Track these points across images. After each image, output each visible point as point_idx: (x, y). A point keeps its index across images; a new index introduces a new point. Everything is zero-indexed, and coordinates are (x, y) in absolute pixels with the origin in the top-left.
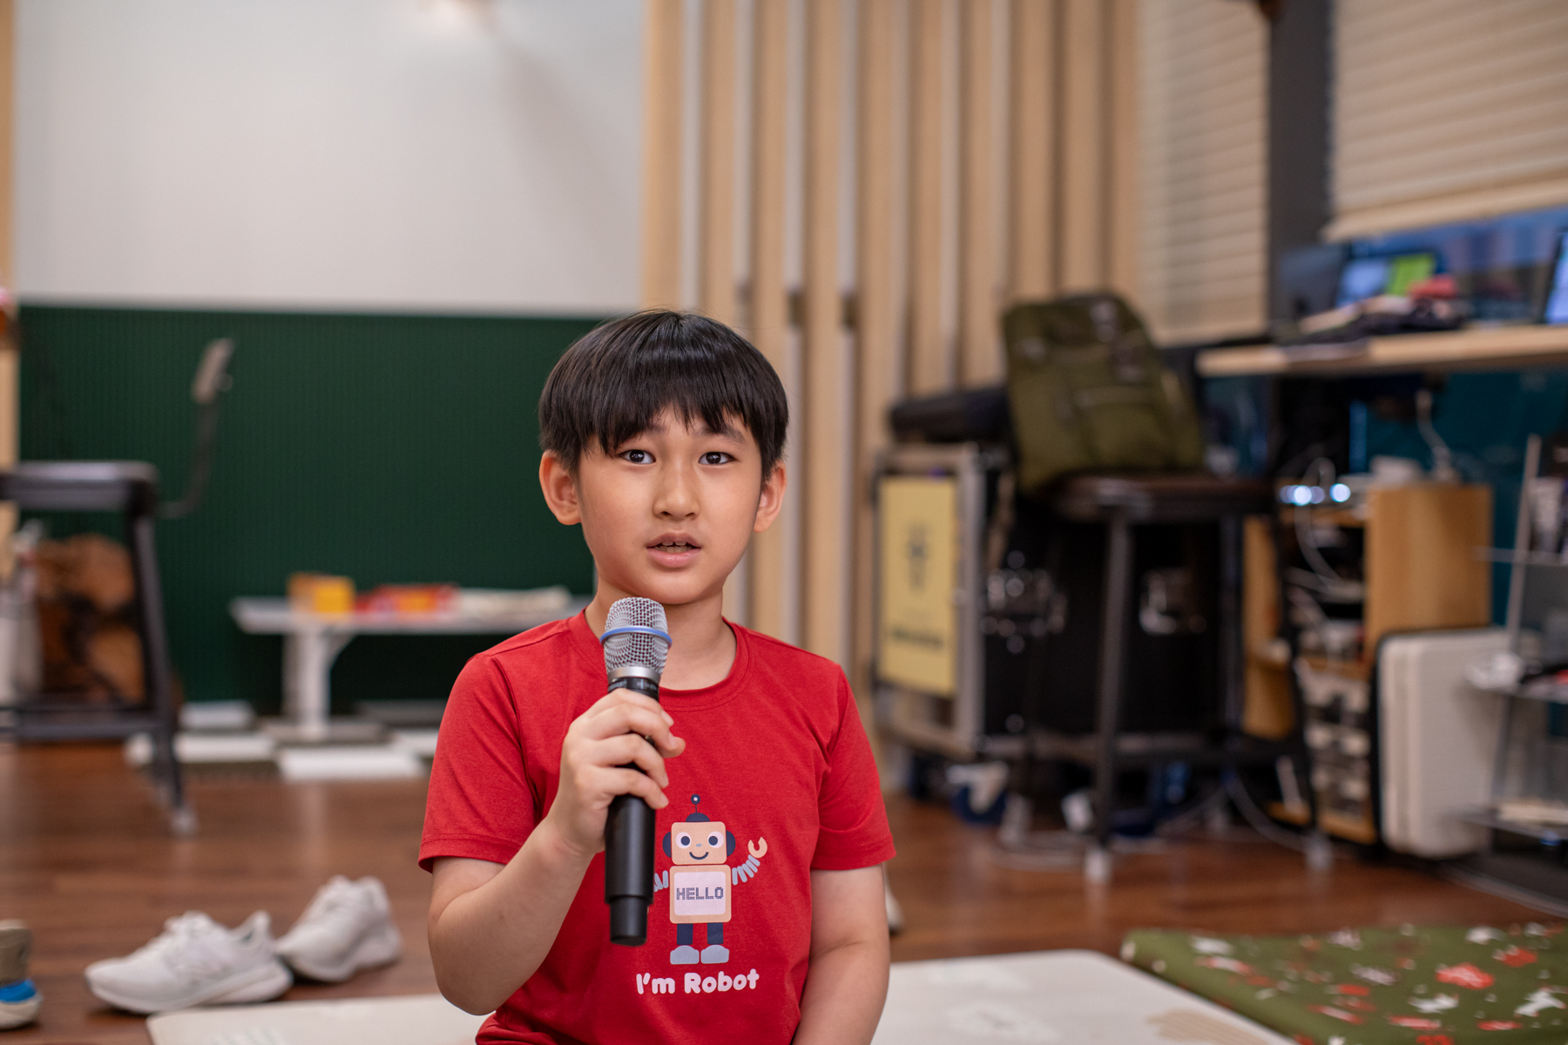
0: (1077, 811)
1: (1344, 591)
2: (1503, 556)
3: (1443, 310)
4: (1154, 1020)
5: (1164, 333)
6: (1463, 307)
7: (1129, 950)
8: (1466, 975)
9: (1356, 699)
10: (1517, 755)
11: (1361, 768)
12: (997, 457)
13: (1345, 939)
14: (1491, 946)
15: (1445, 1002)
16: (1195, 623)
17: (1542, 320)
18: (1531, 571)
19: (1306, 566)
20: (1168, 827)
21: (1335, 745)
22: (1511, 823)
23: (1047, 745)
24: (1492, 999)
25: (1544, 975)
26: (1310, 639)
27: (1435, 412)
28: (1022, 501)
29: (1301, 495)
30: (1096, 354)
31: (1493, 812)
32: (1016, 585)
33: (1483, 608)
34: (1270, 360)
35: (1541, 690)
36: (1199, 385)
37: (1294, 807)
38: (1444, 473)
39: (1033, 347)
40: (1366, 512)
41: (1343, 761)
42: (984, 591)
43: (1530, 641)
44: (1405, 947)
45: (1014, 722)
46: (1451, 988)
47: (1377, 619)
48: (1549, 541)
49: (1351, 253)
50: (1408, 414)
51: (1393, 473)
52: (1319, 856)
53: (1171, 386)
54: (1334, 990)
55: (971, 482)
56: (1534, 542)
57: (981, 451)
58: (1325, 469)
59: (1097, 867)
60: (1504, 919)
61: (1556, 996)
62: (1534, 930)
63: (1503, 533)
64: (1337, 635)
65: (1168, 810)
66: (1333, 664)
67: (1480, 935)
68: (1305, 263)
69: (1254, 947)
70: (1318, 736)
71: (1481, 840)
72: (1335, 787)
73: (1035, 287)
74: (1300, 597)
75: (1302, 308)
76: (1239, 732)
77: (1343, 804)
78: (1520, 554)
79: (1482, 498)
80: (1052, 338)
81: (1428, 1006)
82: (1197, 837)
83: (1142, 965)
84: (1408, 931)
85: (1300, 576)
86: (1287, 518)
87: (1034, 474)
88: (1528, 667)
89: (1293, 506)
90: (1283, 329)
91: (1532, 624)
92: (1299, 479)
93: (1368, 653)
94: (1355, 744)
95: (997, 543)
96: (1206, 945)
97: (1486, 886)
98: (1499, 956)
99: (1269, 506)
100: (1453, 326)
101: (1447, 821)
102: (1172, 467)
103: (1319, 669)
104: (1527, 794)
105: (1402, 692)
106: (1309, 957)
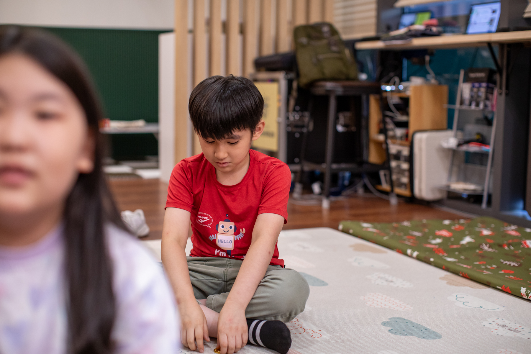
0: (316, 188)
1: (402, 118)
2: (452, 106)
3: (434, 29)
4: (351, 246)
5: (345, 37)
6: (440, 29)
7: (341, 227)
8: (444, 233)
9: (405, 152)
10: (455, 169)
11: (407, 174)
12: (292, 75)
13: (406, 224)
14: (450, 225)
15: (438, 241)
16: (353, 129)
17: (465, 33)
18: (460, 111)
19: (390, 110)
20: (345, 193)
21: (398, 166)
22: (454, 190)
23: (307, 167)
24: (452, 239)
25: (467, 233)
26: (390, 133)
27: (430, 61)
28: (300, 89)
29: (388, 88)
30: (325, 42)
31: (448, 186)
32: (297, 117)
33: (445, 124)
34: (379, 45)
35: (464, 148)
36: (355, 52)
37: (385, 186)
38: (433, 81)
39: (304, 40)
40: (409, 93)
41: (401, 172)
42: (288, 118)
43: (460, 133)
44: (425, 226)
45: (297, 160)
46: (440, 237)
47: (412, 127)
48: (467, 102)
49: (404, 11)
50: (422, 63)
51: (416, 81)
52: (394, 201)
53: (347, 52)
54: (405, 237)
55: (283, 83)
56: (462, 103)
57: (286, 74)
58: (397, 79)
59: (325, 204)
60: (453, 218)
61: (472, 238)
62: (462, 221)
63: (452, 100)
64: (399, 132)
65: (344, 187)
66: (398, 141)
67: (447, 222)
68: (389, 14)
69: (379, 226)
70: (393, 164)
71: (444, 195)
72: (398, 179)
73: (301, 21)
74: (388, 120)
75: (389, 29)
76: (367, 163)
77: (401, 185)
78: (457, 106)
79: (445, 89)
80: (309, 37)
81: (434, 242)
82: (354, 196)
83: (345, 231)
84: (425, 221)
85: (389, 113)
86: (384, 95)
87: (304, 80)
88: (459, 142)
89: (386, 91)
90: (383, 35)
91: (460, 128)
92: (388, 83)
93: (410, 138)
94: (405, 166)
95: (292, 102)
96: (365, 225)
97: (445, 209)
98: (453, 228)
99: (379, 91)
100: (438, 34)
101: (433, 190)
102: (348, 79)
103: (394, 143)
104: (458, 181)
105: (420, 149)
106: (395, 229)
